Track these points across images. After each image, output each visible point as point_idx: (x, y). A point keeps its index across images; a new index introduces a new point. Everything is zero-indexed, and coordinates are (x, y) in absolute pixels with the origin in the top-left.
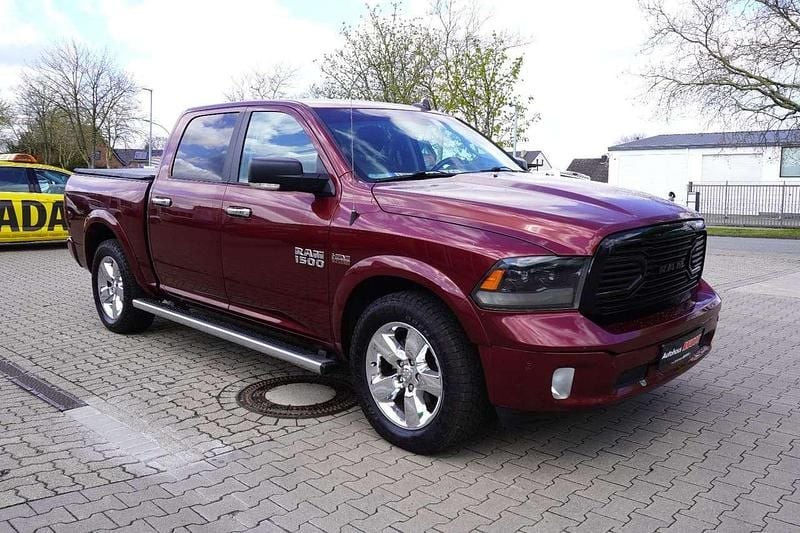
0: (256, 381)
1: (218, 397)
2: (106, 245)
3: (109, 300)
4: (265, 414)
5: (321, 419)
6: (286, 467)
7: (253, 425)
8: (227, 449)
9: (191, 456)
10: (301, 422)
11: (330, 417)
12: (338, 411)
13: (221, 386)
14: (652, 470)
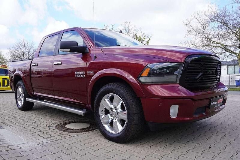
0: (63, 122)
1: (49, 127)
2: (19, 82)
3: (20, 100)
4: (64, 131)
5: (84, 133)
6: (68, 147)
7: (59, 134)
8: (48, 141)
9: (34, 143)
10: (76, 134)
11: (87, 132)
12: (90, 130)
13: (51, 123)
14: (210, 148)
